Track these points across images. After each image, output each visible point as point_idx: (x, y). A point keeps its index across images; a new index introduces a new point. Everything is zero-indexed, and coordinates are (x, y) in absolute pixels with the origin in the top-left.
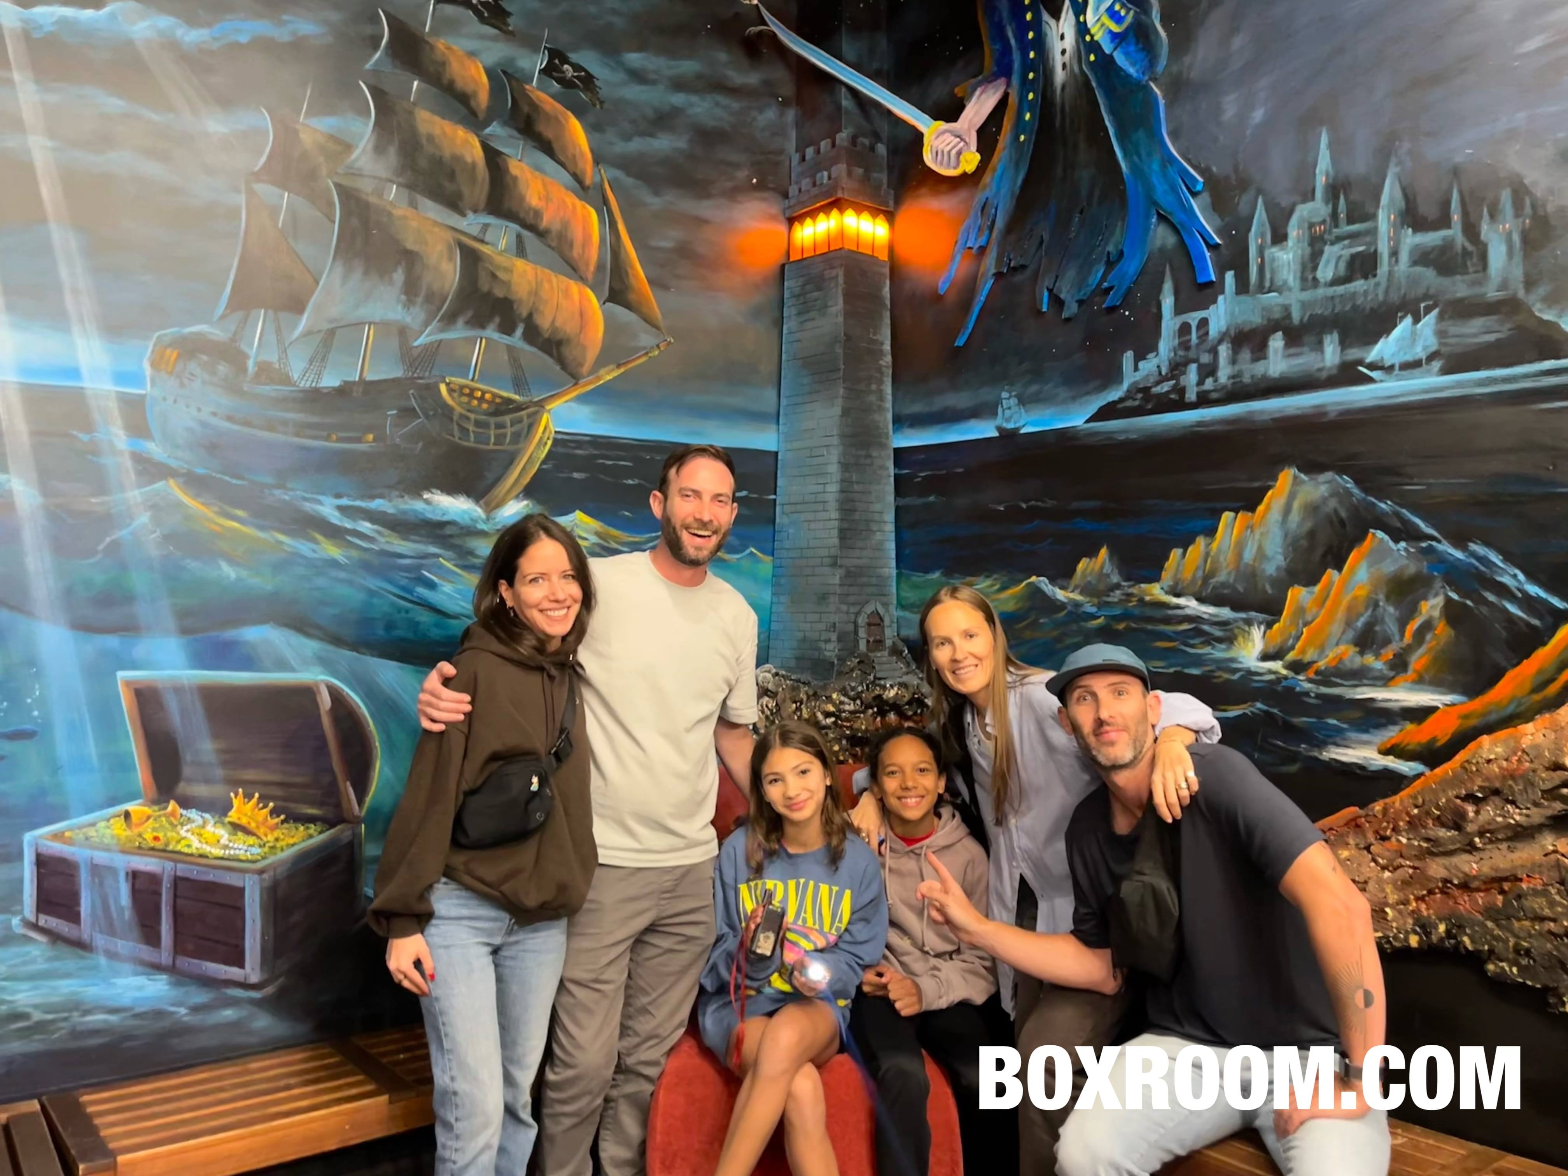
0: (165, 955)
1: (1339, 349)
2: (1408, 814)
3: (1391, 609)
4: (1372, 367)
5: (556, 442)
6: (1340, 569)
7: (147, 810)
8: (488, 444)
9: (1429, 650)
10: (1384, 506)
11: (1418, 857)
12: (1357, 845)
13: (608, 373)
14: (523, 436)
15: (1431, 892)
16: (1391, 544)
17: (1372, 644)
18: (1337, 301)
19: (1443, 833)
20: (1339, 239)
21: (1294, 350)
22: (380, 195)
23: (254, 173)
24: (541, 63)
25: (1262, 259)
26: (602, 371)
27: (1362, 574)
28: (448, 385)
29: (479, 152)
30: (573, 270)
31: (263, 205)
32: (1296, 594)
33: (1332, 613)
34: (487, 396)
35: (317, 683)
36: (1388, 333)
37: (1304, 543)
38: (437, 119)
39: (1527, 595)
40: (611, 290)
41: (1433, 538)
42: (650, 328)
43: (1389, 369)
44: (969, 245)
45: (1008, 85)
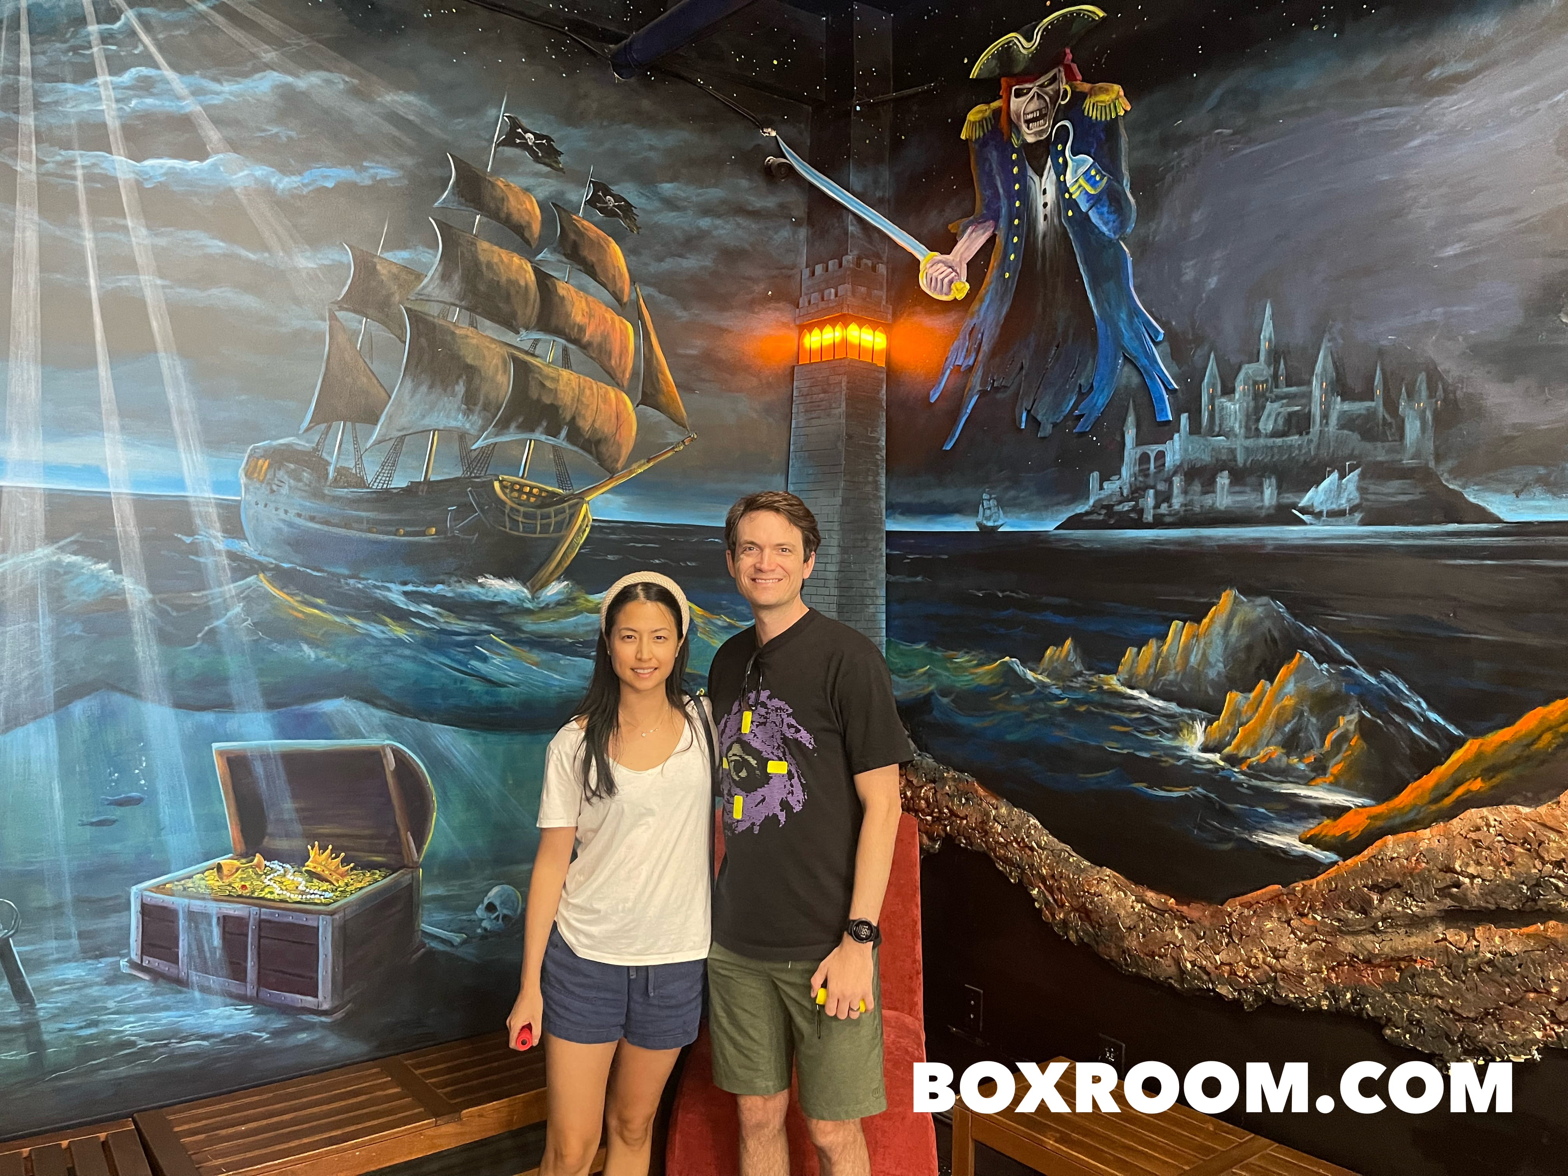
0: (250, 990)
1: (1276, 492)
2: (1323, 895)
3: (1314, 720)
4: (1303, 511)
6: (1272, 682)
7: (236, 863)
8: (534, 531)
9: (1344, 759)
10: (1310, 631)
11: (1329, 934)
12: (1279, 918)
13: (640, 466)
14: (565, 525)
15: (1339, 964)
16: (1315, 664)
17: (1297, 748)
18: (1276, 450)
19: (1351, 915)
20: (1278, 398)
21: (1237, 489)
22: (445, 317)
23: (337, 303)
24: (587, 193)
25: (1213, 406)
26: (634, 466)
27: (1290, 687)
28: (501, 482)
29: (531, 277)
30: (611, 377)
31: (344, 329)
32: (1233, 698)
33: (1264, 718)
34: (535, 491)
35: (383, 747)
36: (1318, 484)
37: (1242, 656)
38: (496, 248)
39: (1427, 720)
40: (644, 393)
41: (1351, 664)
42: (675, 425)
43: (1318, 515)
44: (958, 363)
45: (996, 227)
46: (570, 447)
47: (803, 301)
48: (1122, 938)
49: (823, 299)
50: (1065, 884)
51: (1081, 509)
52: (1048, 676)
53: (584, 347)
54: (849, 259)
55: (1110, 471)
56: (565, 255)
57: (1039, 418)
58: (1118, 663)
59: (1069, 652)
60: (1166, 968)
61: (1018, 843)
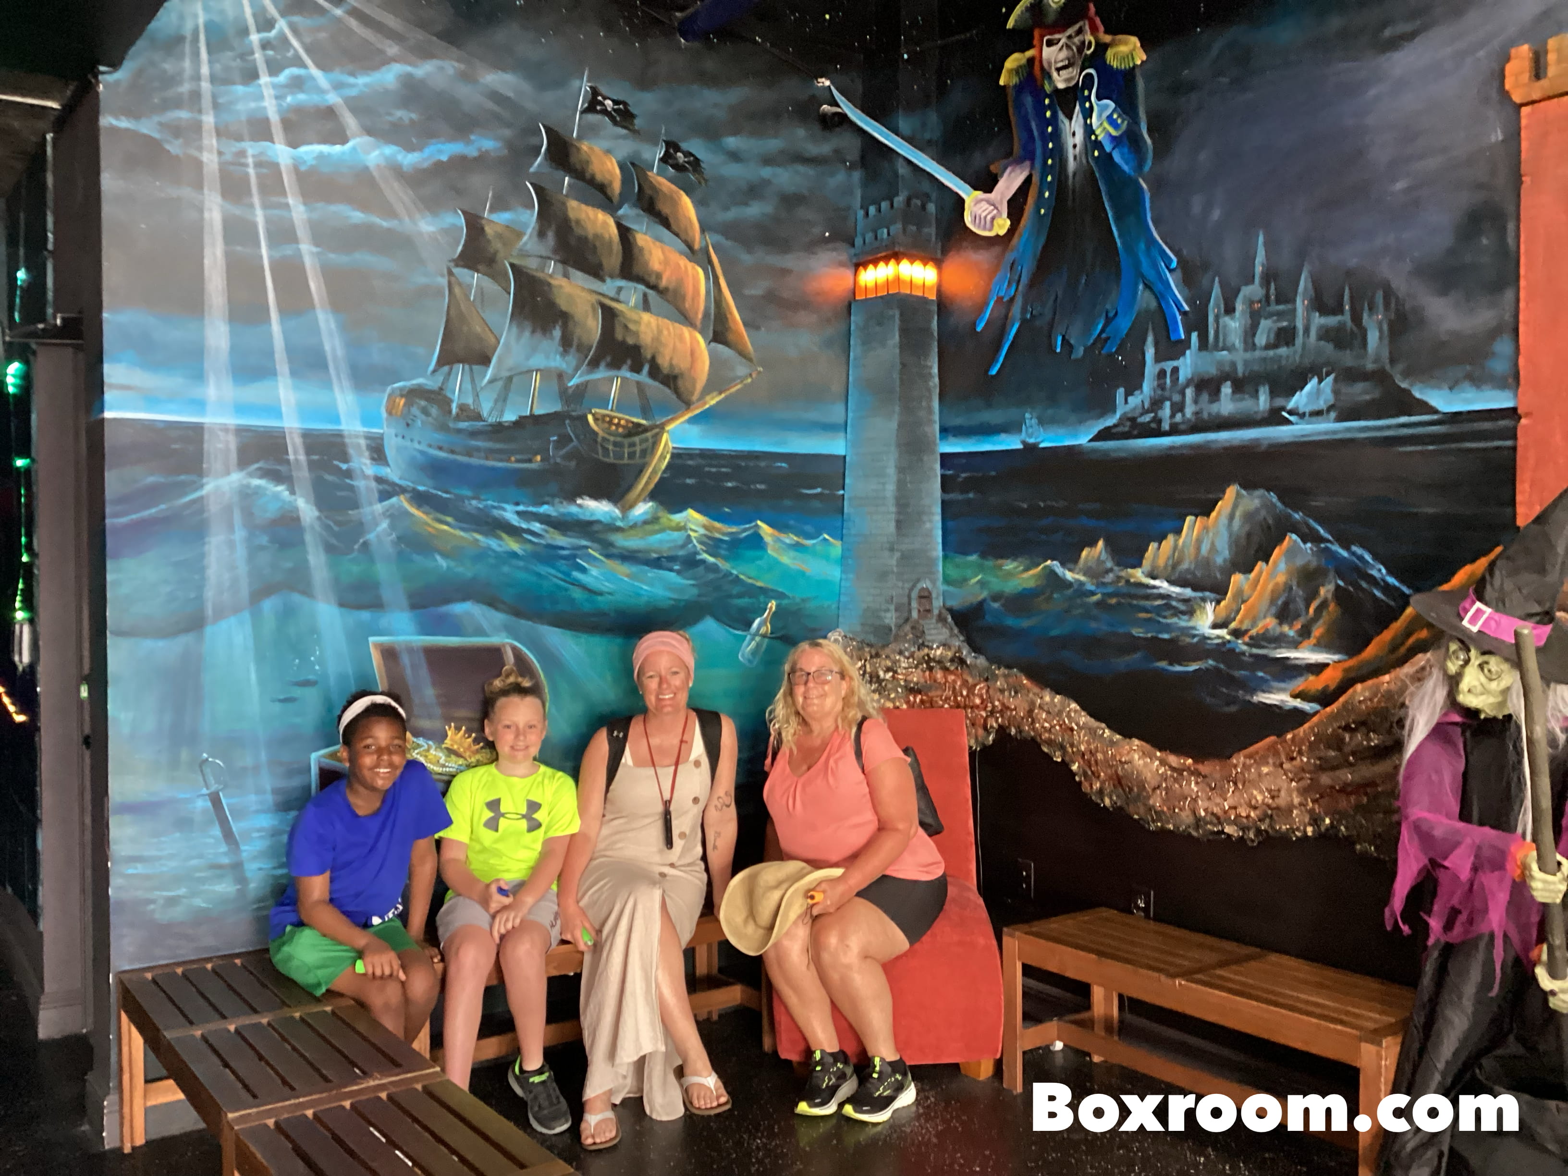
1: (1269, 398)
2: (1308, 740)
3: (1301, 593)
4: (1290, 413)
5: (674, 456)
6: (1267, 562)
8: (622, 458)
9: (1324, 622)
10: (1297, 516)
11: (1313, 771)
12: (1274, 764)
13: (712, 399)
14: (649, 451)
15: (1322, 797)
16: (1302, 545)
17: (1288, 617)
18: (1268, 362)
19: (1330, 754)
20: (1269, 316)
21: (1238, 396)
22: (543, 271)
23: (453, 260)
24: (660, 153)
25: (1218, 327)
26: (708, 398)
27: (1282, 566)
28: (593, 415)
29: (614, 230)
30: (686, 319)
31: (460, 284)
32: (1237, 579)
33: (1261, 594)
34: (623, 422)
35: (504, 645)
36: (1302, 388)
37: (1243, 542)
38: (583, 207)
39: (1387, 584)
40: (715, 332)
41: (1328, 541)
42: (744, 360)
43: (1302, 416)
44: (1002, 294)
45: (1032, 167)
46: (650, 381)
47: (858, 241)
48: (1149, 797)
49: (876, 238)
50: (1100, 756)
51: (1110, 421)
52: (1085, 575)
53: (662, 292)
54: (899, 200)
55: (1133, 386)
56: (644, 210)
57: (1072, 342)
58: (1142, 557)
59: (1100, 553)
60: (1186, 817)
61: (1061, 726)
